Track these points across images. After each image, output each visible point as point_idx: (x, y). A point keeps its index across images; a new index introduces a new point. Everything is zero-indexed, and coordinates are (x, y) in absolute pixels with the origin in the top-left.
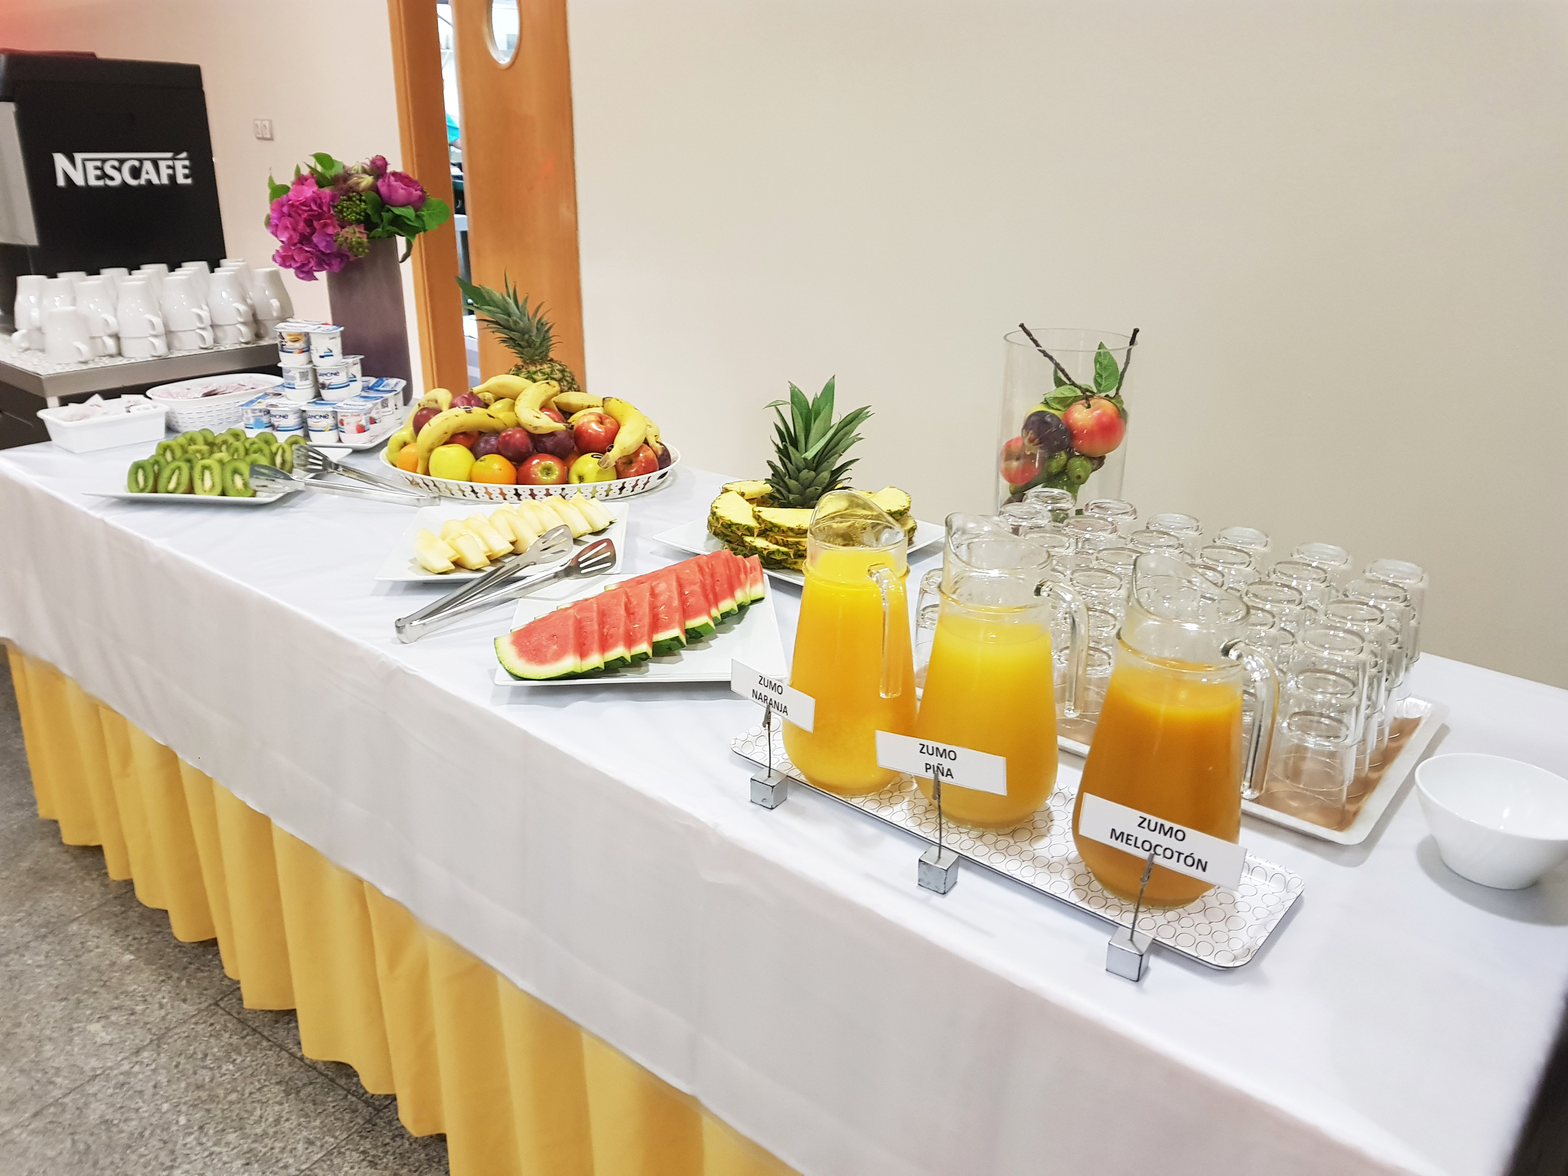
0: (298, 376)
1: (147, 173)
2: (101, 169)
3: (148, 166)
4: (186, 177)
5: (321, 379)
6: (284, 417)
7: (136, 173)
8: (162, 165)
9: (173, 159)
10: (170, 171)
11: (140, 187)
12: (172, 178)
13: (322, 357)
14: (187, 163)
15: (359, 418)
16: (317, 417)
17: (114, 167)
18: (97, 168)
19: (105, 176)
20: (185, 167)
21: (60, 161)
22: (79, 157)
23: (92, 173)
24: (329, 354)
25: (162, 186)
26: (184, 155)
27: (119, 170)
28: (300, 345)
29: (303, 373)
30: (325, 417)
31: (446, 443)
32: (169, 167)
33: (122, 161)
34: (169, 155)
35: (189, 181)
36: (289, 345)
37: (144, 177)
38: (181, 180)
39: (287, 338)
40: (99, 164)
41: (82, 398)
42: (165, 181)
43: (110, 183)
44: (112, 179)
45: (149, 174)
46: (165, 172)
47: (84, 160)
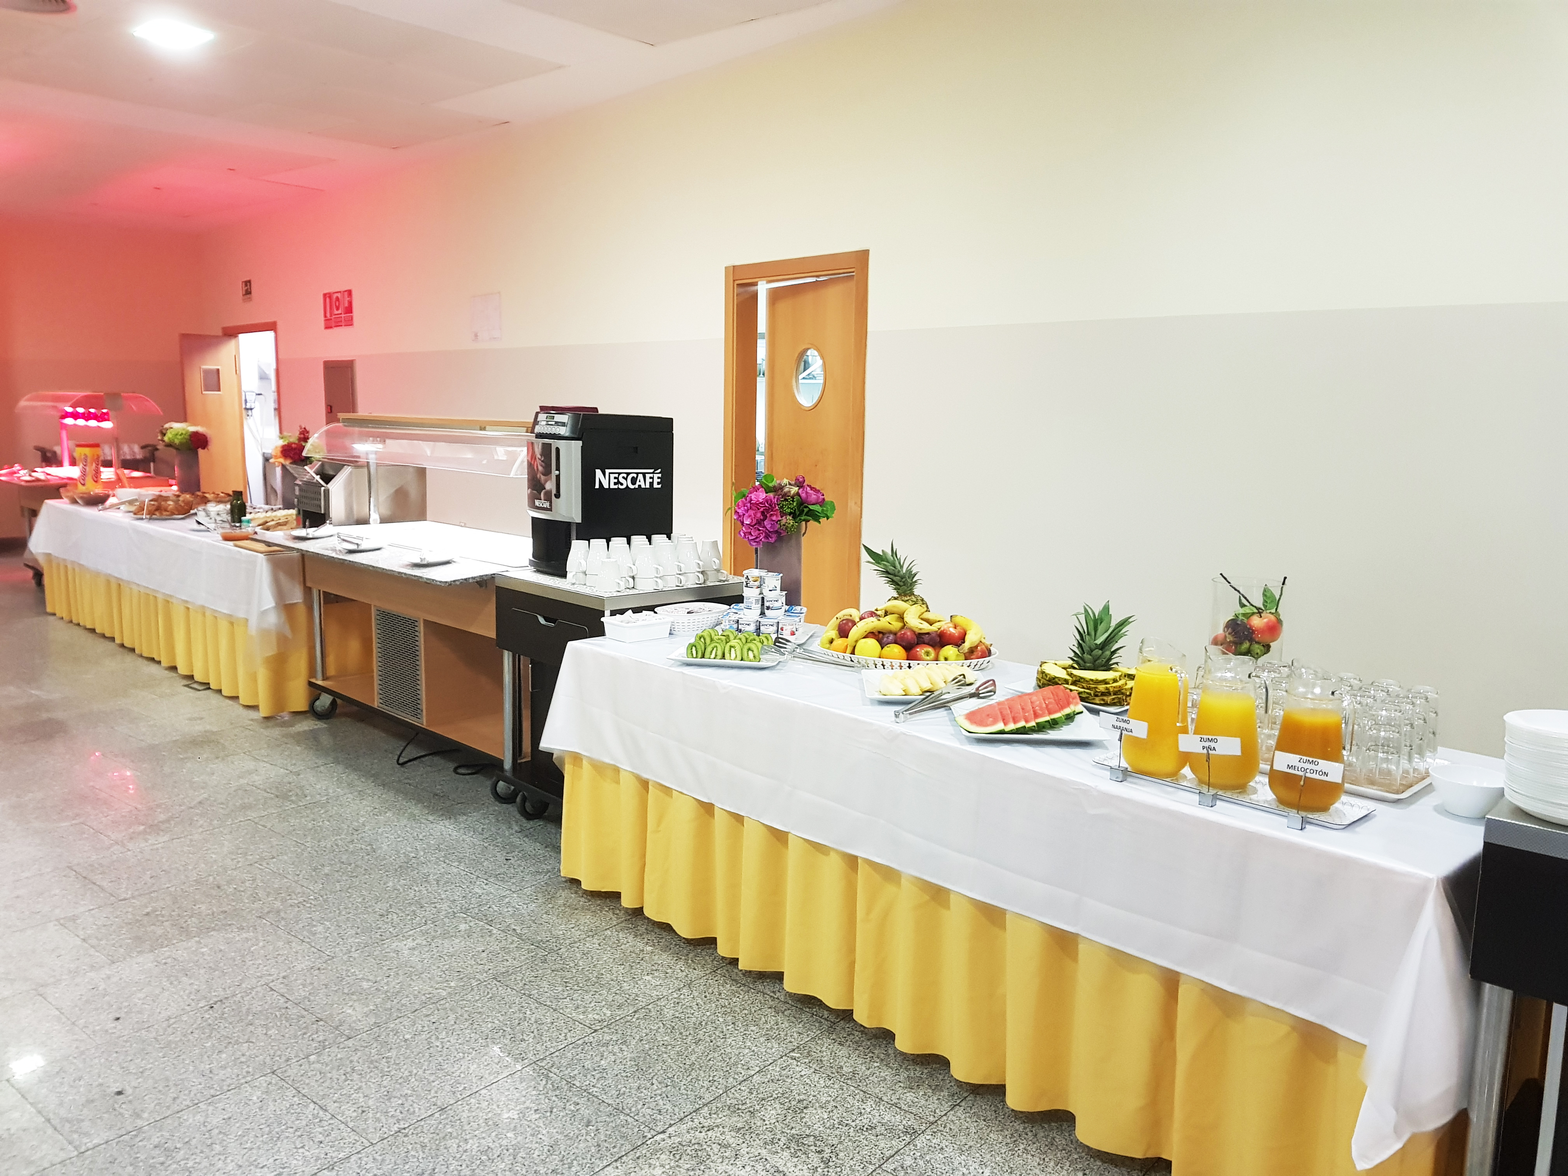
2: (618, 479)
3: (640, 476)
4: (658, 483)
5: (766, 604)
6: (747, 624)
7: (634, 481)
8: (648, 476)
9: (653, 473)
11: (635, 489)
12: (651, 484)
13: (771, 590)
14: (660, 475)
15: (792, 627)
16: (767, 625)
17: (623, 477)
18: (615, 478)
19: (618, 483)
20: (658, 478)
21: (599, 474)
22: (607, 471)
23: (613, 481)
24: (775, 589)
25: (646, 489)
26: (659, 471)
27: (626, 479)
28: (757, 583)
29: (756, 601)
30: (772, 625)
31: (864, 638)
32: (651, 478)
33: (628, 474)
34: (652, 471)
35: (659, 486)
36: (751, 583)
37: (638, 483)
38: (656, 486)
39: (751, 579)
40: (617, 475)
41: (622, 612)
43: (621, 487)
44: (622, 484)
45: (640, 482)
46: (648, 480)
47: (610, 473)
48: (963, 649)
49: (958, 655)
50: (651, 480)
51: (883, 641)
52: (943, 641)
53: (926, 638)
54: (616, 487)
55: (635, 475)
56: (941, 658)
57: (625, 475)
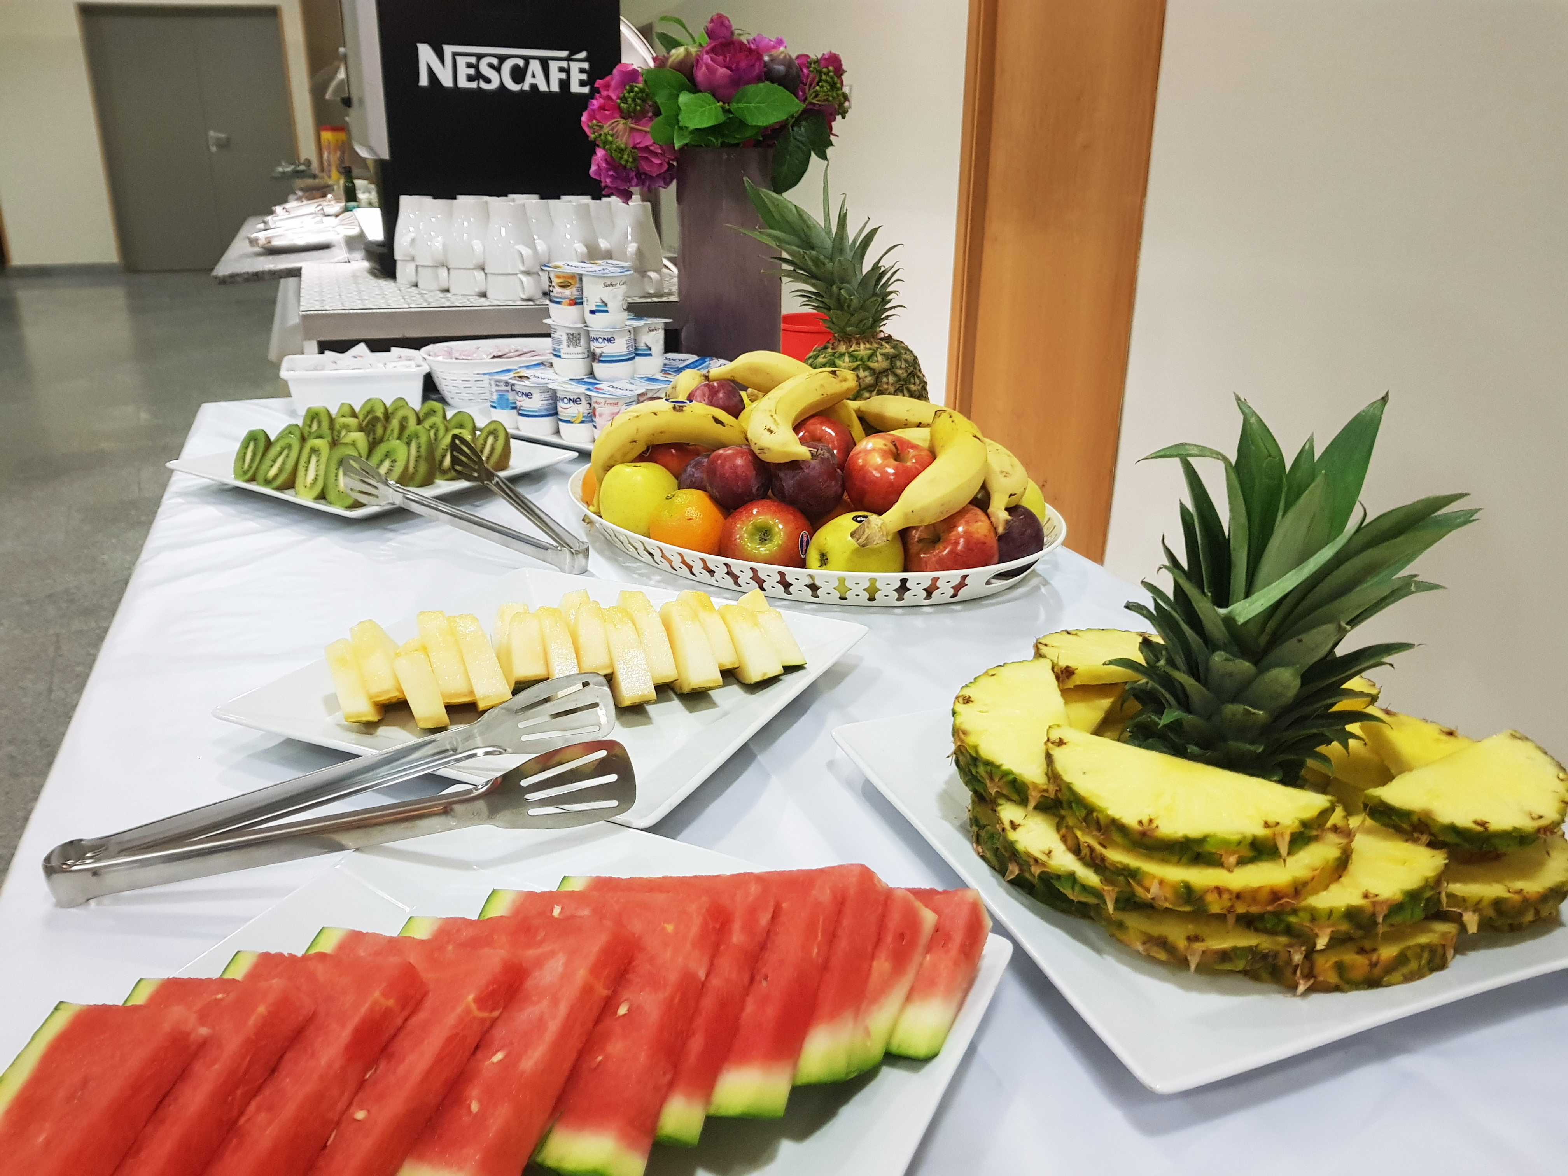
0: (564, 338)
1: (534, 76)
2: (476, 67)
3: (535, 66)
4: (582, 84)
5: (594, 345)
6: (527, 395)
7: (518, 74)
8: (554, 66)
9: (568, 59)
10: (563, 76)
11: (522, 91)
12: (565, 84)
13: (592, 312)
14: (586, 65)
15: (615, 409)
16: (566, 400)
17: (491, 66)
18: (469, 65)
19: (478, 76)
20: (582, 71)
21: (425, 52)
22: (448, 50)
23: (463, 72)
24: (602, 309)
25: (550, 94)
26: (583, 55)
27: (498, 70)
28: (571, 292)
29: (573, 335)
30: (575, 401)
31: (637, 460)
32: (561, 70)
33: (502, 59)
34: (564, 54)
35: (585, 89)
37: (529, 80)
38: (575, 88)
39: (556, 281)
40: (473, 60)
42: (555, 87)
43: (484, 85)
44: (488, 81)
45: (535, 77)
47: (455, 54)
48: (867, 532)
49: (856, 552)
51: (684, 477)
52: (846, 496)
53: (789, 482)
54: (473, 85)
55: (521, 63)
56: (813, 556)
57: (495, 61)
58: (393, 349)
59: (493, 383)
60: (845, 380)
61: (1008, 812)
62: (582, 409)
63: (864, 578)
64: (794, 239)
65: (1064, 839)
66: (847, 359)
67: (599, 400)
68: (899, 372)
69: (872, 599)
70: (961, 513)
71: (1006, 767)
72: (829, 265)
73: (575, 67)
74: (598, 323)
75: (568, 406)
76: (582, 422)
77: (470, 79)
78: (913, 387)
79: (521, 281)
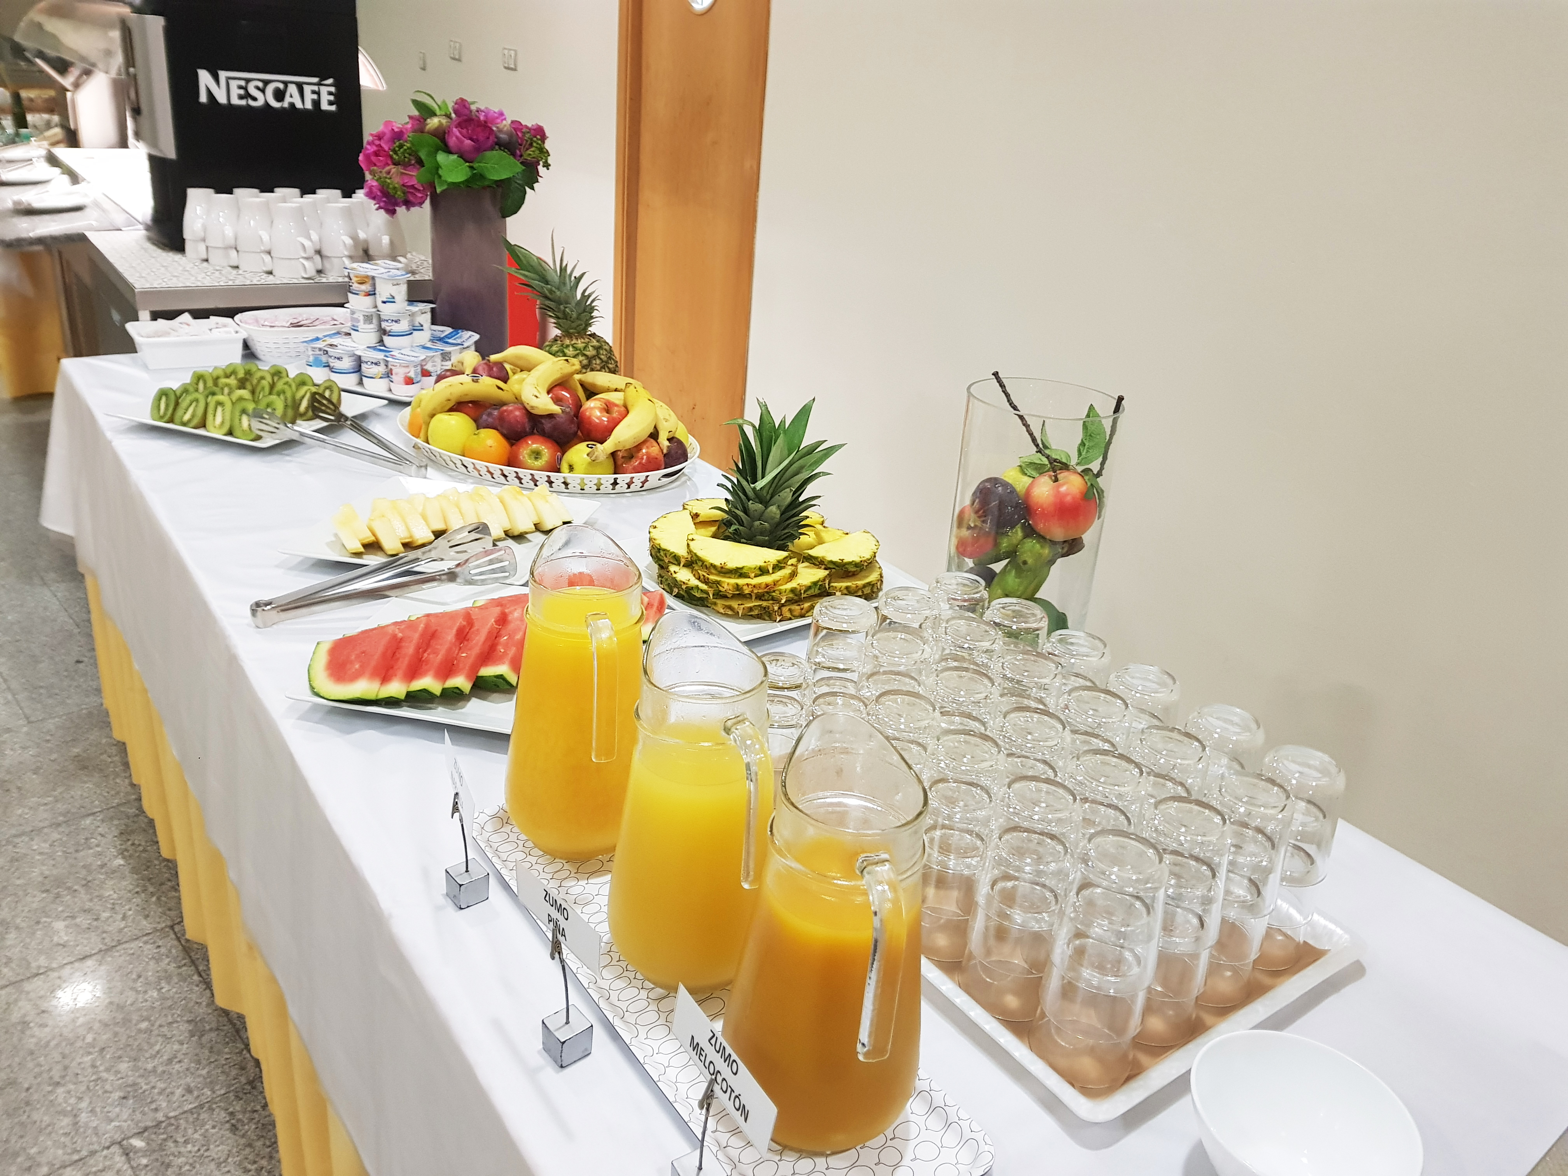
0: (361, 318)
1: (291, 96)
2: (245, 88)
3: (292, 89)
4: (331, 103)
5: (384, 325)
6: (338, 359)
7: (279, 95)
8: (307, 89)
9: (319, 84)
11: (283, 109)
12: (317, 103)
13: (384, 302)
14: (333, 89)
15: (407, 370)
16: (369, 363)
17: (258, 88)
18: (240, 87)
19: (247, 96)
20: (330, 93)
21: (204, 77)
22: (223, 75)
23: (235, 92)
24: (391, 300)
25: (305, 111)
26: (330, 81)
27: (263, 91)
28: (366, 287)
29: (367, 316)
30: (376, 364)
32: (314, 92)
33: (266, 83)
34: (315, 80)
35: (333, 108)
36: (355, 286)
37: (288, 100)
38: (325, 106)
40: (243, 83)
41: (171, 315)
42: (309, 106)
43: (252, 103)
44: (255, 99)
45: (293, 97)
46: (309, 97)
47: (228, 79)
48: (596, 453)
49: (589, 463)
50: (315, 97)
51: (481, 421)
52: (579, 433)
53: (547, 425)
54: (243, 102)
55: (281, 86)
56: (565, 467)
57: (260, 85)
58: (211, 317)
59: (310, 349)
60: (574, 365)
61: (673, 568)
62: (381, 369)
63: (594, 478)
64: (537, 277)
65: (694, 575)
66: (571, 349)
67: (395, 364)
68: (602, 357)
69: (598, 489)
70: (644, 442)
71: (671, 551)
72: (558, 293)
73: (324, 90)
74: (387, 311)
75: (371, 366)
76: (381, 378)
77: (241, 97)
78: (610, 366)
79: (303, 265)
